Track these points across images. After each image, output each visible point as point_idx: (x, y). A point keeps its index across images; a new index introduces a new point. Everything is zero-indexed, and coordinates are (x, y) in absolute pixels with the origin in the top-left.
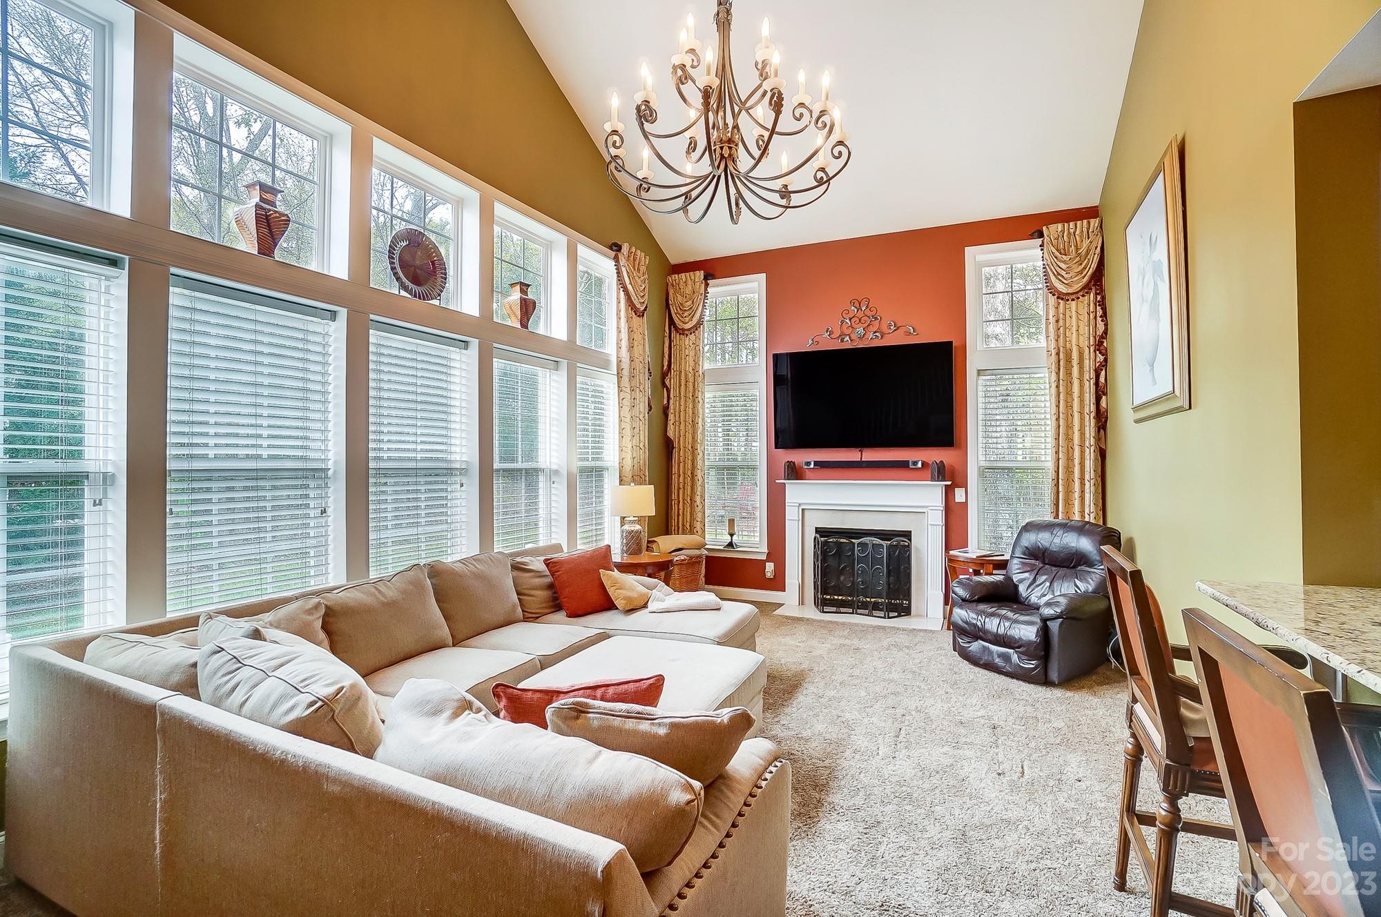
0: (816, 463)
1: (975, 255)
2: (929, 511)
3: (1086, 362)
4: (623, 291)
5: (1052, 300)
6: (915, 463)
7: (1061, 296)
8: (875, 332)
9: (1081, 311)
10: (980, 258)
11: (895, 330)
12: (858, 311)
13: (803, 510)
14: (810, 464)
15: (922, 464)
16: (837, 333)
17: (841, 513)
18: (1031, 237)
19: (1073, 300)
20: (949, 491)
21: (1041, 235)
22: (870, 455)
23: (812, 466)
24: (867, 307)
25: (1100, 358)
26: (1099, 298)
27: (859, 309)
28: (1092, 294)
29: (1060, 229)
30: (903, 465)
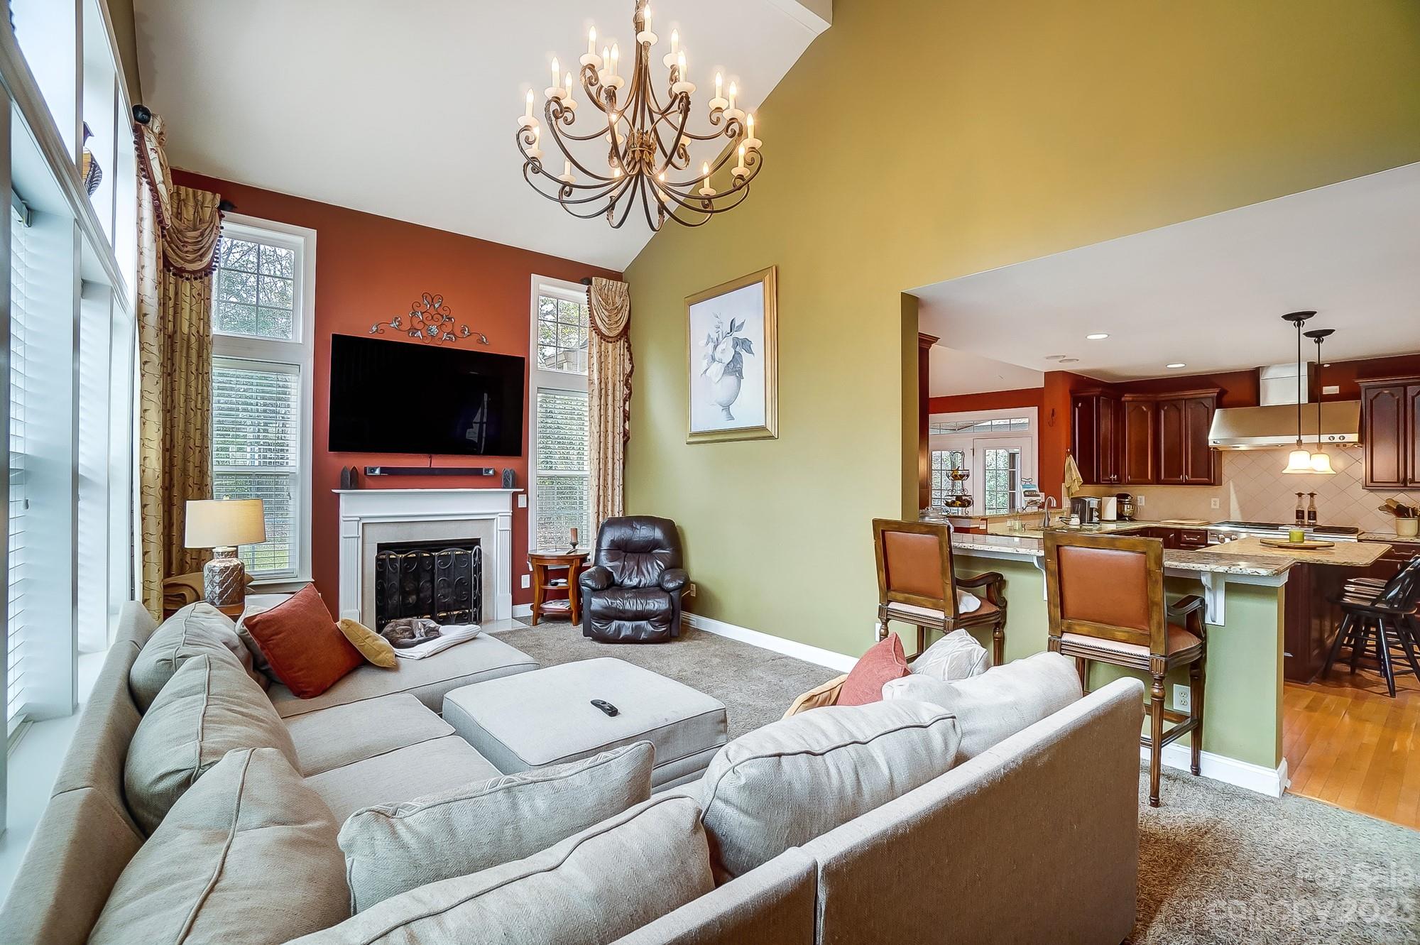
0: (383, 470)
1: (540, 284)
2: (499, 518)
3: (617, 393)
4: (148, 183)
5: (596, 339)
6: (487, 470)
7: (603, 337)
8: (448, 334)
9: (616, 351)
10: (542, 287)
11: (469, 335)
12: (430, 306)
13: (363, 524)
14: (375, 471)
15: (495, 472)
16: (406, 326)
17: (409, 525)
18: (582, 282)
19: (611, 342)
20: (515, 497)
21: (590, 283)
22: (440, 462)
23: (377, 472)
24: (440, 305)
25: (627, 391)
26: (626, 345)
27: (432, 305)
28: (622, 341)
29: (604, 284)
30: (477, 472)
